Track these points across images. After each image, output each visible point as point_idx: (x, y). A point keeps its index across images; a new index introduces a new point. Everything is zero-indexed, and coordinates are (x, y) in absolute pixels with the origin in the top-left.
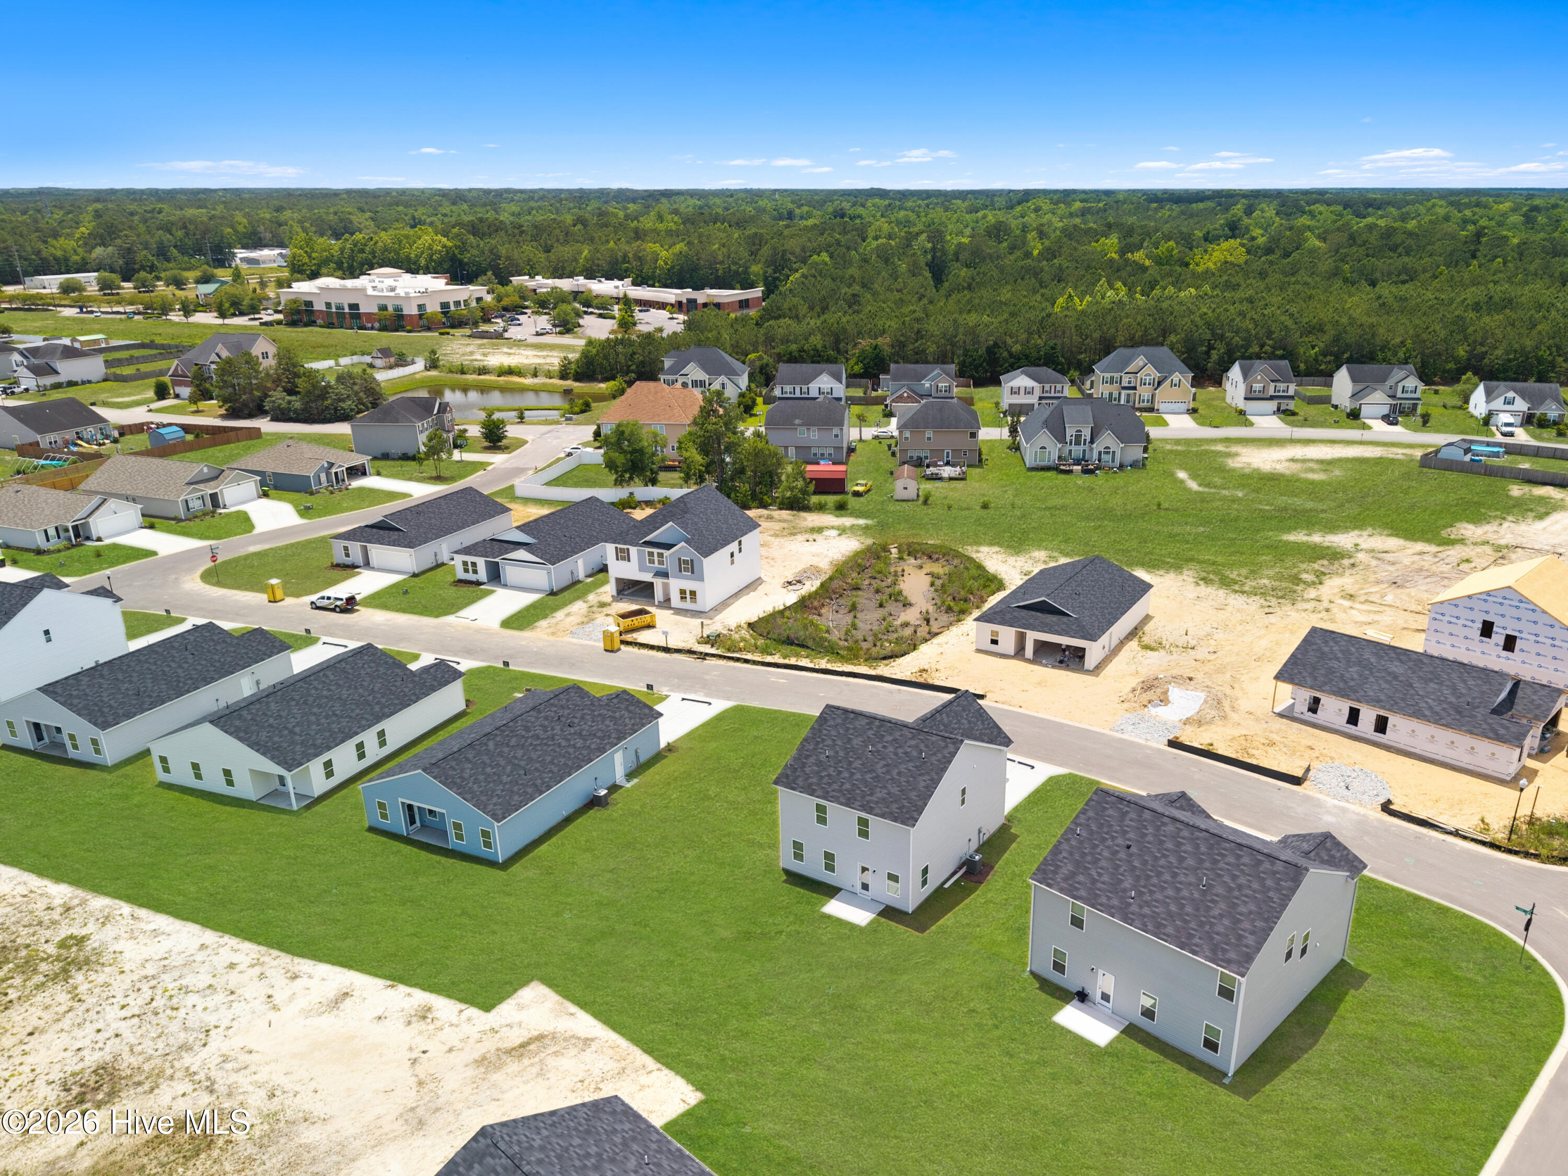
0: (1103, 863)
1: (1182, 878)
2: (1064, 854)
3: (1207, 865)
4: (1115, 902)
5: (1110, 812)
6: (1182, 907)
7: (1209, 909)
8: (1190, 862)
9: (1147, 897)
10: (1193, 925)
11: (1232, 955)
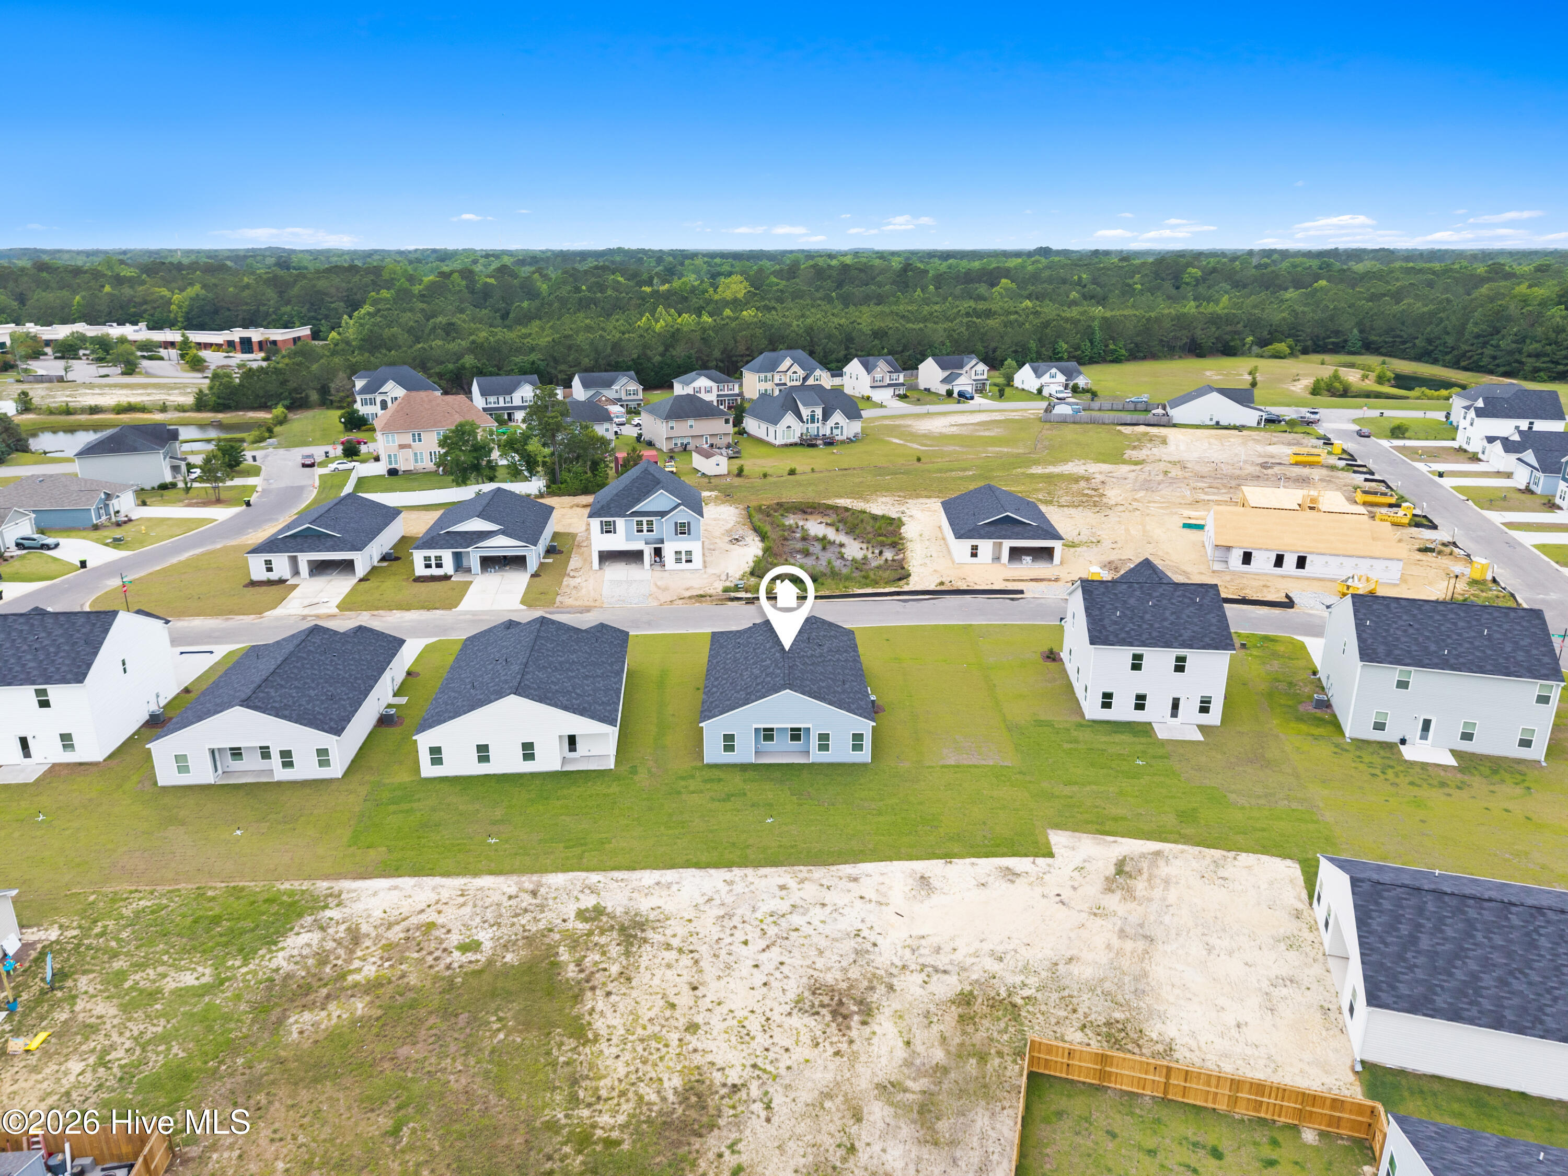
0: (1404, 639)
1: (1466, 635)
2: (1370, 641)
3: (1474, 623)
4: (1436, 660)
5: (1375, 607)
6: (1484, 652)
7: (1502, 649)
8: (1461, 624)
9: (1454, 652)
10: (1501, 661)
11: (1544, 671)
